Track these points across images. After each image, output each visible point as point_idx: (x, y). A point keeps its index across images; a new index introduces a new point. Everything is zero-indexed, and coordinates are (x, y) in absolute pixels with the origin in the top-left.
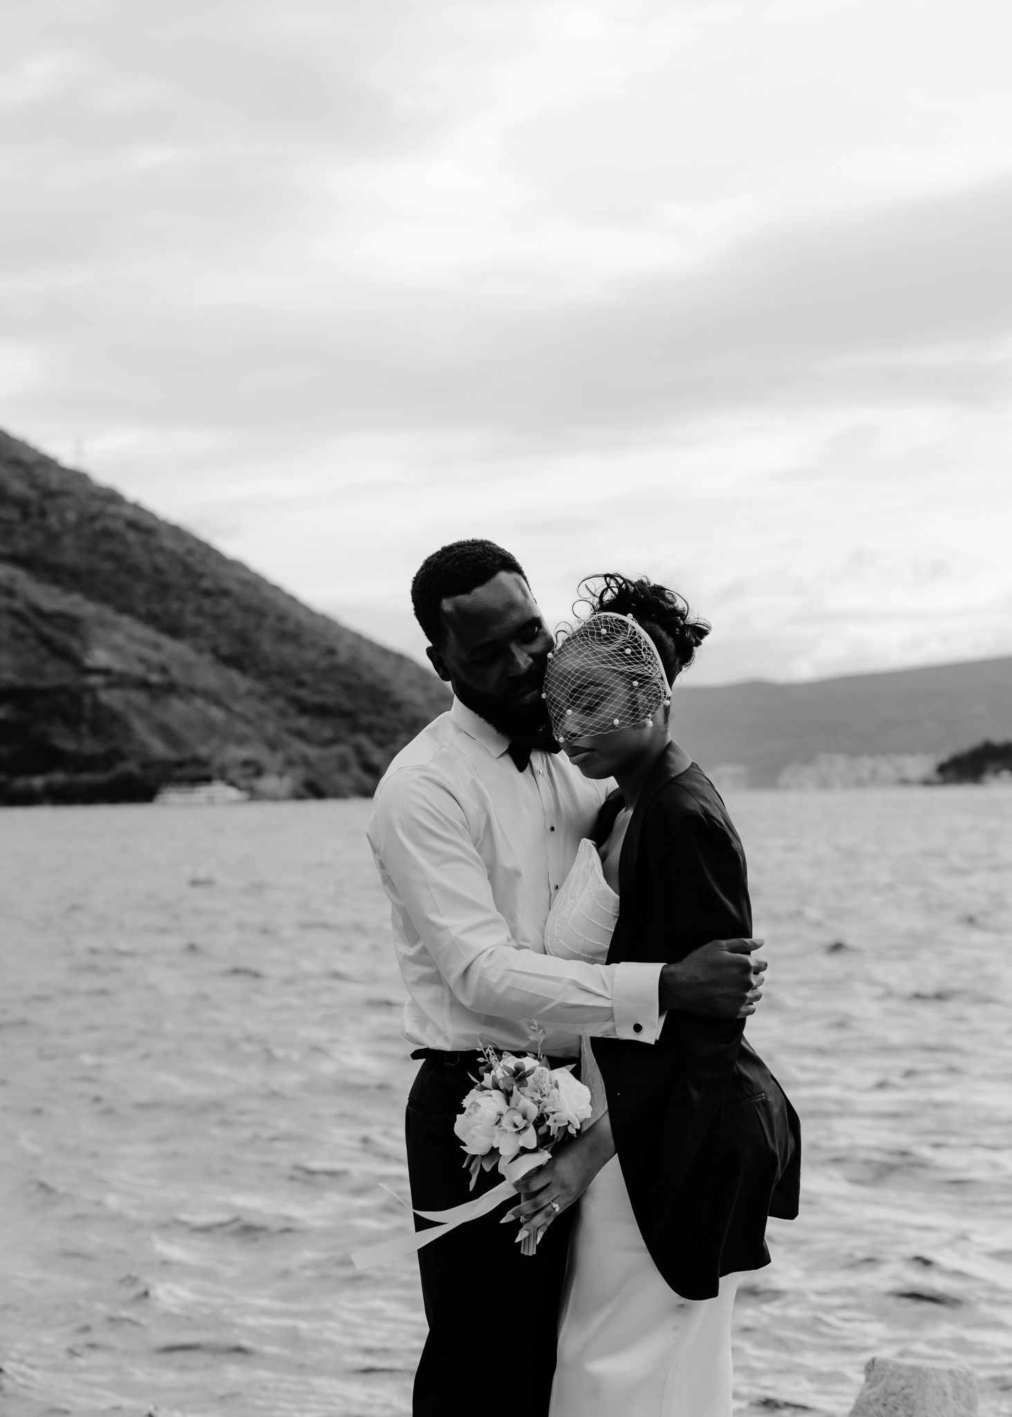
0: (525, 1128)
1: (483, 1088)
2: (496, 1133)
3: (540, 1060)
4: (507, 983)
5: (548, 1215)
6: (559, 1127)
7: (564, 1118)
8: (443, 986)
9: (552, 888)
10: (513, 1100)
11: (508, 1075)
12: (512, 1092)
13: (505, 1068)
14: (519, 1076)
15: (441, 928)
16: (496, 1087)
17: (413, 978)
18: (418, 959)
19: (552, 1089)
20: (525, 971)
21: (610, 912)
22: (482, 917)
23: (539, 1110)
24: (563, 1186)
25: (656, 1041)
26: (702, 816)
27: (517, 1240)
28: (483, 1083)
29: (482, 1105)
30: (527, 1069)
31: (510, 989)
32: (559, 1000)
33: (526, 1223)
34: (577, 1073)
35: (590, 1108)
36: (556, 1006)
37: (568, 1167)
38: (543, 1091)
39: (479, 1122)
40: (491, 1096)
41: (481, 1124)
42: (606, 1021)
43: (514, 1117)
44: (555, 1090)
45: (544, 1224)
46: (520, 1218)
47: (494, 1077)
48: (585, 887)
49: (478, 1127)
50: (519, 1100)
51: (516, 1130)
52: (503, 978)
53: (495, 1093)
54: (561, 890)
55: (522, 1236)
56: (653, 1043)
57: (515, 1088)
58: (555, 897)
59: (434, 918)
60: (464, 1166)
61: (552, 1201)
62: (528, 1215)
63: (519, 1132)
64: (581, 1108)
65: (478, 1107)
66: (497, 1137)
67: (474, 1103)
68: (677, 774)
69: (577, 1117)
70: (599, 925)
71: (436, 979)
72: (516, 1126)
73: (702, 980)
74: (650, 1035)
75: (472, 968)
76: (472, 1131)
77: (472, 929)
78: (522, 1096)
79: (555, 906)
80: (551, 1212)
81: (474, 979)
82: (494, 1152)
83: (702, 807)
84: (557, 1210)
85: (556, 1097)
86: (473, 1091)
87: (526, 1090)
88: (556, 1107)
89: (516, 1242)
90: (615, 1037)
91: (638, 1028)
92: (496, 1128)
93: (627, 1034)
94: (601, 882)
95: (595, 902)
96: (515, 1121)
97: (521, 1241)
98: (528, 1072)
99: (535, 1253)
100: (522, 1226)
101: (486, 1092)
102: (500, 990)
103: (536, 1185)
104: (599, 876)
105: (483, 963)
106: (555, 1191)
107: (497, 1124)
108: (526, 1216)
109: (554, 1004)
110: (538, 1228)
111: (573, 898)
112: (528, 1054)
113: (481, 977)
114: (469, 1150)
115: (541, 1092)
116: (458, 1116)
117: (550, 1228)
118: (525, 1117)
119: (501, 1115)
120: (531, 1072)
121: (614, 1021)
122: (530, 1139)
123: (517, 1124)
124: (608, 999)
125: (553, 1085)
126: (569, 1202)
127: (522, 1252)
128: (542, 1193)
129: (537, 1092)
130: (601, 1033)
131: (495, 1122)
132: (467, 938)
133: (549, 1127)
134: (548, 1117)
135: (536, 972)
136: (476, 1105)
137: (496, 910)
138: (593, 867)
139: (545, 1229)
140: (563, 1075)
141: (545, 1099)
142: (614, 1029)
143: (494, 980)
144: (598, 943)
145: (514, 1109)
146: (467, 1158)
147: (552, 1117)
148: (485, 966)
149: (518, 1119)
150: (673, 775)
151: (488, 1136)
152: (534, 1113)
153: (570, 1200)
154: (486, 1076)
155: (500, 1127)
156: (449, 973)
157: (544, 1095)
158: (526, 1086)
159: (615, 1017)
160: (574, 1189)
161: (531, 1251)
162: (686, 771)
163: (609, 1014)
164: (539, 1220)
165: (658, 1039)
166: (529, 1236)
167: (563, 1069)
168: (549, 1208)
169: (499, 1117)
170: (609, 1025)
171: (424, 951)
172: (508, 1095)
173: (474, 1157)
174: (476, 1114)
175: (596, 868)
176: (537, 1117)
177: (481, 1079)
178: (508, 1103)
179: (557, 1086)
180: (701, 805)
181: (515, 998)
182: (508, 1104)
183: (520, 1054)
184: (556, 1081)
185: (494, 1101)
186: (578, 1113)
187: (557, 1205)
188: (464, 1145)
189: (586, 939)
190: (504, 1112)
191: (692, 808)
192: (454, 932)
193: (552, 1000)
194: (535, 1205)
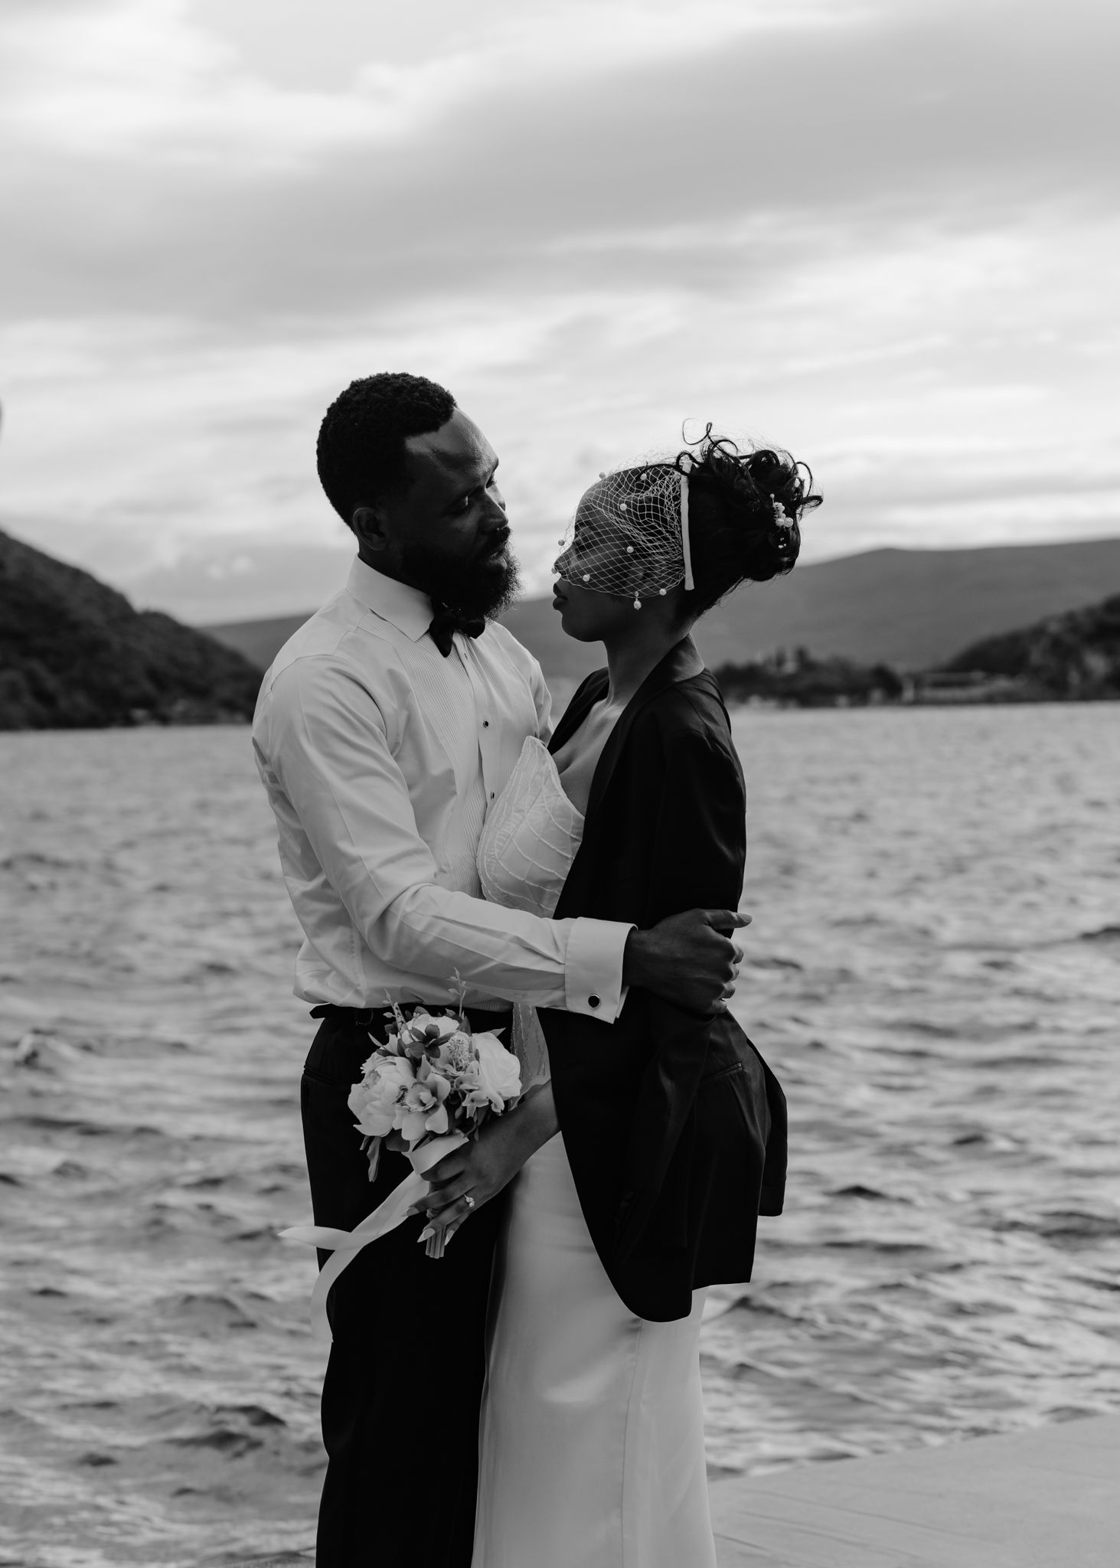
0: (435, 1107)
1: (386, 1054)
2: (397, 1112)
3: (460, 1021)
4: (434, 933)
5: (460, 1210)
6: (477, 1108)
7: (484, 1097)
8: (351, 927)
9: (488, 795)
10: (421, 1071)
11: (417, 1040)
12: (421, 1059)
13: (414, 1031)
14: (431, 1042)
15: (354, 860)
16: (402, 1054)
17: (312, 920)
18: (321, 895)
19: (471, 1060)
20: (458, 920)
21: (568, 833)
22: (404, 846)
23: (452, 1086)
24: (480, 1175)
25: (616, 1019)
26: (705, 738)
27: (421, 1239)
28: (387, 1047)
29: (382, 1075)
30: (442, 1034)
31: (438, 940)
32: (498, 960)
33: (433, 1218)
34: (506, 1041)
35: (519, 1085)
36: (492, 967)
37: (489, 1154)
38: (459, 1062)
39: (378, 1096)
40: (395, 1064)
41: (380, 1099)
42: (555, 989)
43: (421, 1094)
44: (474, 1063)
45: (456, 1221)
46: (426, 1212)
47: (400, 1041)
48: (536, 799)
49: (377, 1103)
50: (428, 1072)
51: (421, 1109)
52: (430, 926)
53: (399, 1060)
54: (501, 801)
55: (426, 1234)
56: (612, 1022)
57: (424, 1057)
58: (492, 808)
59: (345, 846)
60: (362, 1148)
61: (466, 1194)
62: (435, 1210)
63: (426, 1112)
64: (506, 1085)
65: (378, 1077)
66: (398, 1117)
67: (373, 1071)
68: (682, 679)
69: (500, 1094)
70: (553, 847)
71: (342, 918)
72: (424, 1105)
73: (679, 955)
74: (609, 1011)
75: (392, 909)
76: (369, 1108)
77: (391, 861)
78: (432, 1068)
79: (492, 818)
80: (464, 1207)
81: (393, 925)
82: (395, 1134)
83: (707, 727)
84: (471, 1205)
85: (476, 1072)
86: (375, 1055)
87: (439, 1062)
88: (474, 1083)
89: (419, 1241)
90: (564, 1009)
91: (594, 1002)
92: (398, 1105)
93: (580, 1007)
94: (559, 796)
95: (550, 818)
96: (421, 1098)
97: (426, 1240)
98: (442, 1039)
99: (442, 1256)
100: (429, 1222)
101: (390, 1059)
102: (427, 940)
103: (447, 1174)
104: (557, 787)
105: (405, 906)
106: (470, 1183)
107: (398, 1101)
108: (434, 1211)
109: (493, 964)
110: (448, 1226)
111: (519, 811)
112: (448, 1010)
113: (402, 924)
114: (365, 1129)
115: (457, 1064)
116: (354, 1086)
117: (462, 1226)
118: (434, 1093)
119: (404, 1090)
120: (446, 1039)
121: (564, 990)
122: (440, 1121)
123: (424, 1102)
124: (560, 963)
125: (473, 1054)
126: (488, 1196)
127: (427, 1254)
128: (455, 1182)
129: (452, 1064)
130: (547, 1003)
131: (397, 1099)
132: (387, 873)
133: (465, 1108)
134: (464, 1095)
135: (471, 923)
136: (376, 1075)
137: (418, 837)
138: (548, 777)
139: (457, 1227)
140: (488, 1043)
141: (461, 1074)
142: (564, 1000)
143: (419, 928)
144: (549, 870)
145: (421, 1083)
146: (365, 1139)
147: (469, 1096)
148: (408, 909)
149: (425, 1096)
150: (677, 680)
151: (388, 1115)
152: (446, 1088)
153: (490, 1193)
154: (392, 1037)
155: (402, 1105)
156: (363, 915)
157: (461, 1068)
158: (438, 1057)
159: (567, 986)
160: (494, 1180)
161: (438, 1253)
162: (696, 677)
163: (558, 982)
164: (448, 1216)
165: (618, 1017)
166: (436, 1235)
167: (489, 1034)
168: (461, 1203)
169: (402, 1093)
170: (557, 994)
171: (326, 884)
172: (415, 1064)
173: (372, 1138)
174: (375, 1086)
175: (553, 776)
176: (450, 1094)
177: (385, 1040)
178: (415, 1074)
179: (477, 1057)
180: (706, 725)
181: (444, 952)
182: (415, 1077)
183: (436, 1011)
184: (477, 1050)
185: (398, 1072)
186: (502, 1092)
187: (471, 1199)
188: (359, 1123)
189: (534, 864)
190: (409, 1085)
191: (694, 726)
192: (370, 865)
193: (489, 960)
194: (444, 1197)
